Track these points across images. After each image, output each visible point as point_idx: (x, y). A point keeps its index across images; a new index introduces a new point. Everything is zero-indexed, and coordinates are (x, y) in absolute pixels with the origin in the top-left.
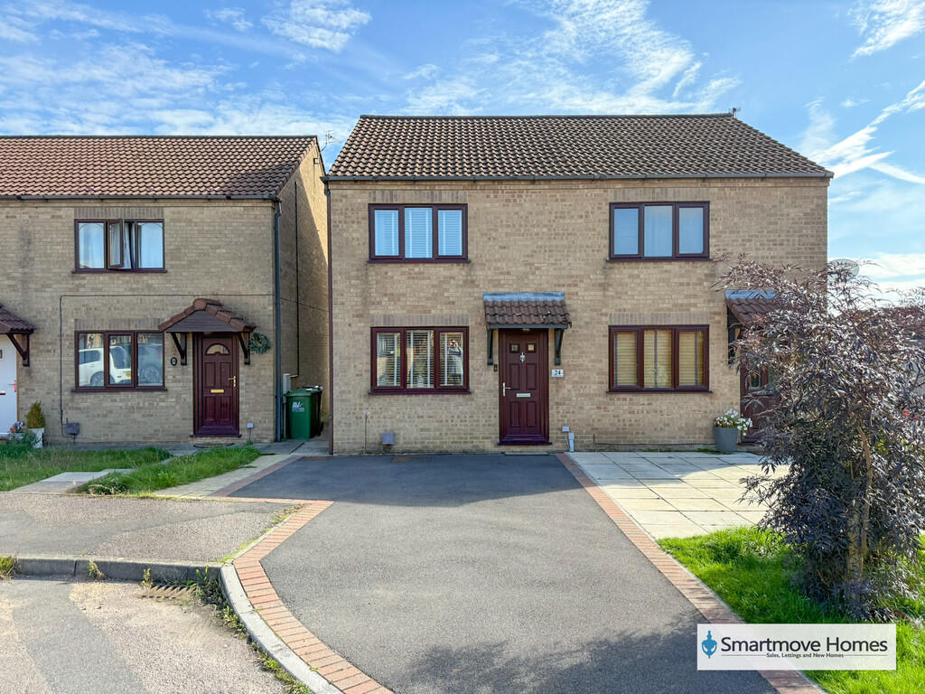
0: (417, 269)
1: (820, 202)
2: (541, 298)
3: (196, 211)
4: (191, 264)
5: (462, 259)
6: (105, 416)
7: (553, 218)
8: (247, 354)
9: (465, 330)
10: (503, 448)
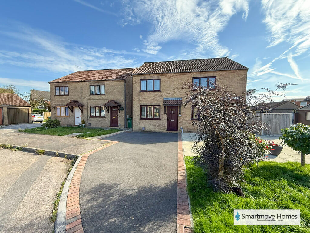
0: (150, 93)
1: (245, 75)
2: (176, 99)
3: (110, 83)
4: (110, 93)
5: (159, 91)
6: (95, 122)
7: (179, 81)
8: (119, 111)
9: (160, 106)
10: (167, 132)
